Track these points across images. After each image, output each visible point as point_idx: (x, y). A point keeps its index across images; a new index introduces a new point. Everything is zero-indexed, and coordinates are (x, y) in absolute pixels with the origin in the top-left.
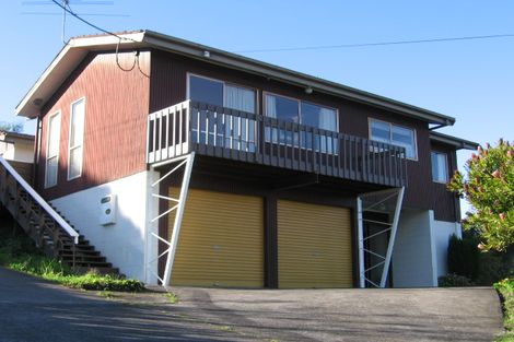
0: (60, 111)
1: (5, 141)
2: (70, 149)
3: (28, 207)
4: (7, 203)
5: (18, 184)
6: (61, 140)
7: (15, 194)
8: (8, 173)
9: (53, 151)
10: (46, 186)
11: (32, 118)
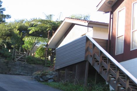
0: (125, 8)
1: (88, 26)
2: (132, 31)
3: (108, 67)
4: (94, 64)
5: (101, 52)
6: (126, 26)
7: (99, 59)
8: (94, 45)
9: (120, 32)
10: (116, 54)
11: (106, 12)
